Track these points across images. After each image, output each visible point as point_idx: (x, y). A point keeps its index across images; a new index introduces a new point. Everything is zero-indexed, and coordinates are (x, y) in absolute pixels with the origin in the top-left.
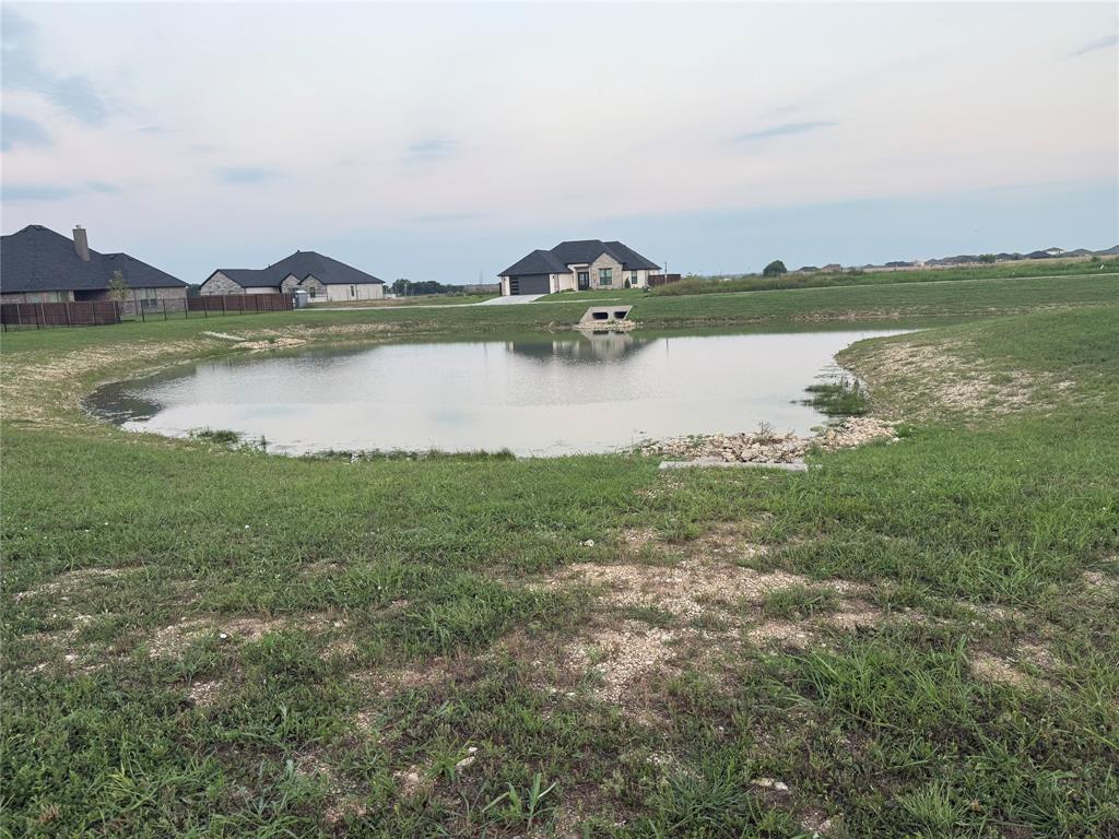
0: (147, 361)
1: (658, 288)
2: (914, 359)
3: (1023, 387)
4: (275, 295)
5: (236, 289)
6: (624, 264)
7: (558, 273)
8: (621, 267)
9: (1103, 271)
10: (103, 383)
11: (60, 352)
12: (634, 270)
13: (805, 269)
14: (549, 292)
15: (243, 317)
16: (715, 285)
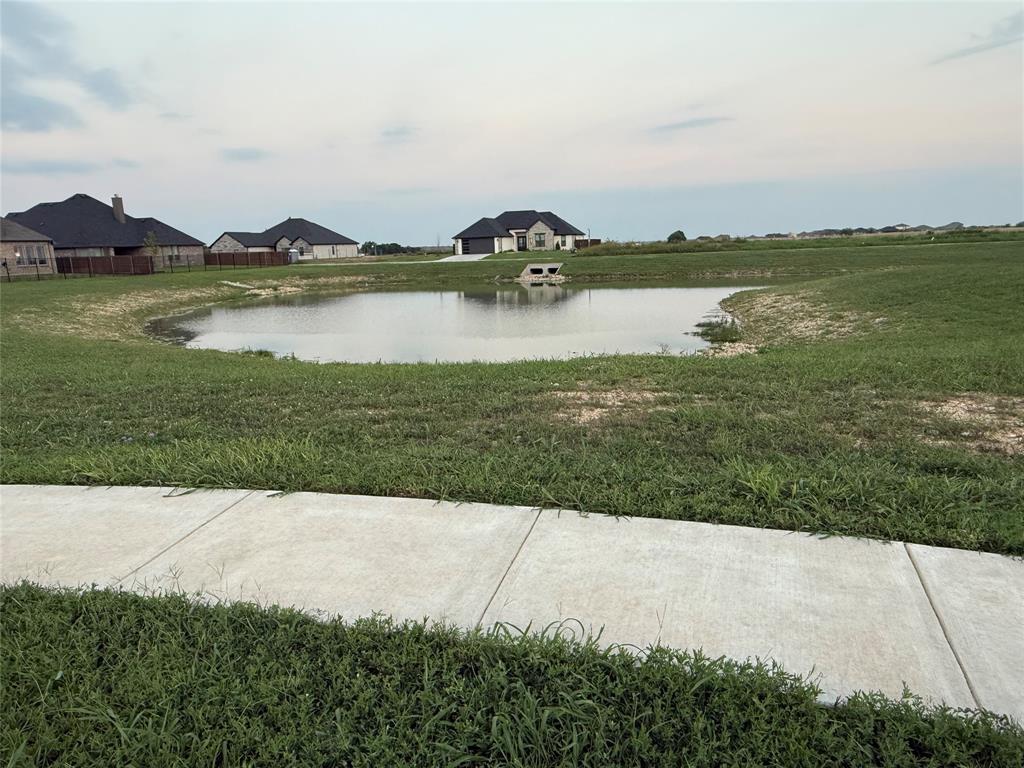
0: (181, 303)
1: (583, 250)
2: (777, 305)
3: (850, 322)
4: (271, 253)
5: (240, 248)
6: (555, 230)
7: (501, 237)
8: (552, 232)
9: (934, 242)
10: (153, 318)
11: (114, 294)
12: (563, 235)
13: (700, 238)
14: (494, 252)
15: (250, 270)
16: (630, 249)
